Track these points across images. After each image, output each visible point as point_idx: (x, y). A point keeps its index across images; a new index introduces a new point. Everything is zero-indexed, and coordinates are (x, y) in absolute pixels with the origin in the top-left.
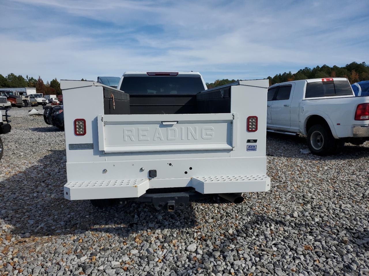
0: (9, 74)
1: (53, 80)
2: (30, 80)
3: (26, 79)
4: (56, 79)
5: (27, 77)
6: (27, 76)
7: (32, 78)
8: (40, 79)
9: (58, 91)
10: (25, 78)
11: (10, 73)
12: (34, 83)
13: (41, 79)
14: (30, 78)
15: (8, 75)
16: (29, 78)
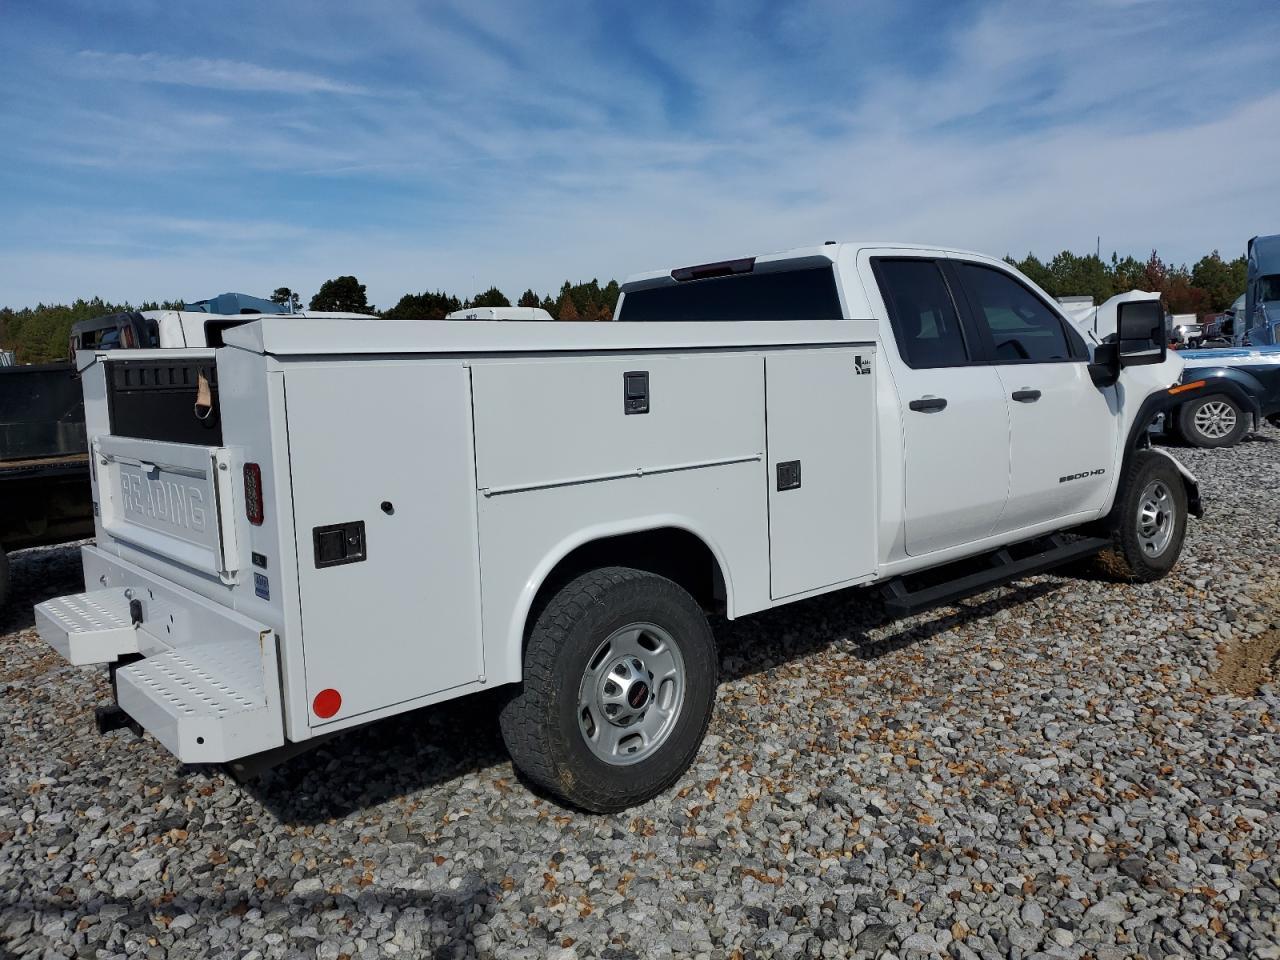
0: (1057, 256)
1: (1206, 258)
2: (1120, 269)
3: (1111, 264)
4: (1215, 255)
5: (1114, 258)
6: (1115, 253)
7: (1130, 260)
8: (1154, 262)
9: (1216, 298)
10: (1108, 262)
11: (1058, 252)
12: (1134, 277)
13: (1160, 261)
14: (1122, 260)
15: (1052, 259)
16: (1119, 263)
